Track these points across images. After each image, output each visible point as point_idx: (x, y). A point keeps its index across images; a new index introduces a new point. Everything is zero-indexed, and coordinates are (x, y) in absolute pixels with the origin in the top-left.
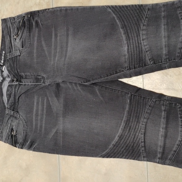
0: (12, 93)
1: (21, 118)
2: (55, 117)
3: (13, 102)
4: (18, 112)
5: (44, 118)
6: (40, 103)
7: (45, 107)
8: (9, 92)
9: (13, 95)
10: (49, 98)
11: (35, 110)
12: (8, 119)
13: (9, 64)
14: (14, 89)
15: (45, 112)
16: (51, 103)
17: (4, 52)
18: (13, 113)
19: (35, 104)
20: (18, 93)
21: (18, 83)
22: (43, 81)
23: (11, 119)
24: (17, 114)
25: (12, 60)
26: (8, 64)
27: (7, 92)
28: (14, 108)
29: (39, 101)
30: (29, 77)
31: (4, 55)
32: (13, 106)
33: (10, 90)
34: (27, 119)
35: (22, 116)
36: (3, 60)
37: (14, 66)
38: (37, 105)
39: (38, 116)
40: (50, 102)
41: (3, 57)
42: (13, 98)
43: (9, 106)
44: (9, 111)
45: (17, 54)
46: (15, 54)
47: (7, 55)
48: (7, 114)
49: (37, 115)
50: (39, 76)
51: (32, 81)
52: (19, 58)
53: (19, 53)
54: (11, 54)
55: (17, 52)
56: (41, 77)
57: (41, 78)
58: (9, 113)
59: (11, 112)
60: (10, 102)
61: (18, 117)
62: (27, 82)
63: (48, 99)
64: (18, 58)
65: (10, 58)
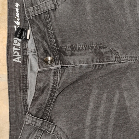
0: (47, 85)
1: (59, 132)
2: (136, 131)
3: (44, 103)
4: (51, 121)
5: (110, 133)
6: (103, 103)
7: (114, 110)
8: (42, 84)
9: (50, 89)
10: (125, 94)
11: (88, 117)
12: (30, 135)
13: (36, 27)
14: (52, 78)
15: (112, 120)
16: (128, 104)
17: (17, 5)
18: (41, 122)
19: (91, 104)
20: (60, 85)
21: (60, 66)
22: (114, 57)
23: (35, 135)
24: (49, 124)
25: (40, 19)
26: (34, 28)
27: (38, 84)
28: (44, 113)
29: (101, 99)
30: (79, 52)
31: (19, 10)
32: (43, 110)
33: (44, 81)
34: (72, 135)
35: (61, 130)
36: (18, 19)
37: (48, 31)
38: (94, 106)
39: (95, 128)
40: (127, 101)
41: (18, 15)
42: (49, 95)
43: (35, 110)
44: (34, 120)
45: (49, 7)
46: (46, 8)
47: (28, 11)
48: (29, 125)
49: (93, 126)
50: (104, 48)
51: (90, 60)
52: (55, 16)
53: (53, 6)
54: (36, 8)
55: (48, 3)
56: (107, 50)
57: (106, 53)
58: (34, 123)
59: (38, 121)
60: (39, 102)
61: (52, 131)
62: (80, 62)
63: (121, 94)
64: (52, 14)
65: (35, 17)
